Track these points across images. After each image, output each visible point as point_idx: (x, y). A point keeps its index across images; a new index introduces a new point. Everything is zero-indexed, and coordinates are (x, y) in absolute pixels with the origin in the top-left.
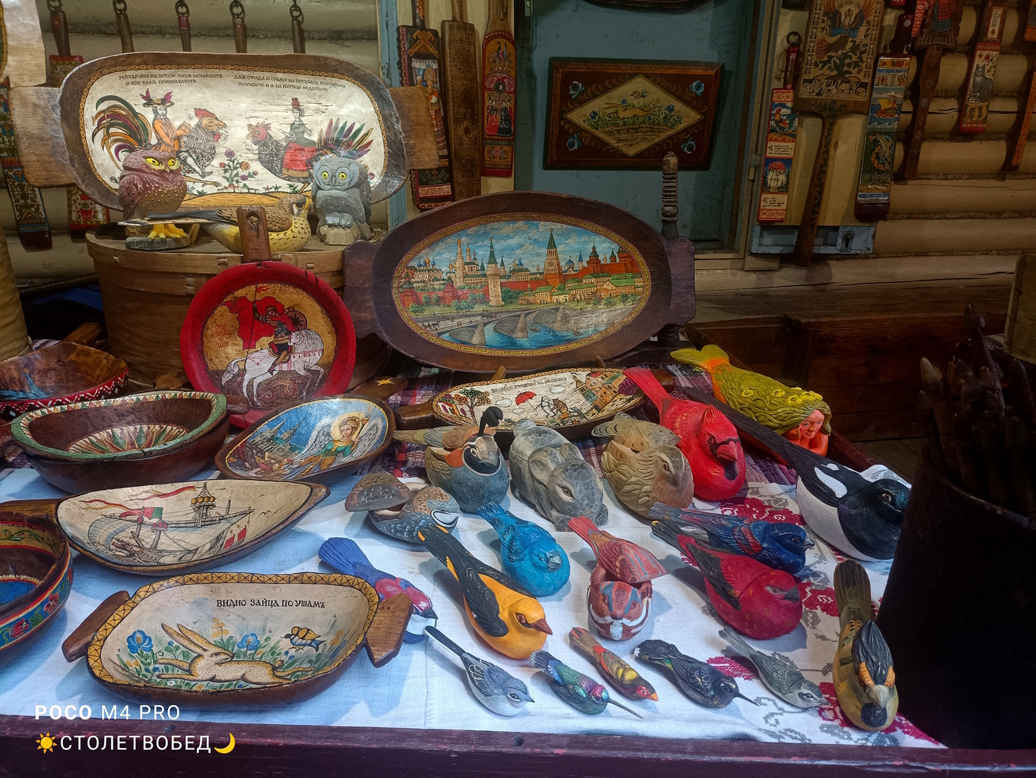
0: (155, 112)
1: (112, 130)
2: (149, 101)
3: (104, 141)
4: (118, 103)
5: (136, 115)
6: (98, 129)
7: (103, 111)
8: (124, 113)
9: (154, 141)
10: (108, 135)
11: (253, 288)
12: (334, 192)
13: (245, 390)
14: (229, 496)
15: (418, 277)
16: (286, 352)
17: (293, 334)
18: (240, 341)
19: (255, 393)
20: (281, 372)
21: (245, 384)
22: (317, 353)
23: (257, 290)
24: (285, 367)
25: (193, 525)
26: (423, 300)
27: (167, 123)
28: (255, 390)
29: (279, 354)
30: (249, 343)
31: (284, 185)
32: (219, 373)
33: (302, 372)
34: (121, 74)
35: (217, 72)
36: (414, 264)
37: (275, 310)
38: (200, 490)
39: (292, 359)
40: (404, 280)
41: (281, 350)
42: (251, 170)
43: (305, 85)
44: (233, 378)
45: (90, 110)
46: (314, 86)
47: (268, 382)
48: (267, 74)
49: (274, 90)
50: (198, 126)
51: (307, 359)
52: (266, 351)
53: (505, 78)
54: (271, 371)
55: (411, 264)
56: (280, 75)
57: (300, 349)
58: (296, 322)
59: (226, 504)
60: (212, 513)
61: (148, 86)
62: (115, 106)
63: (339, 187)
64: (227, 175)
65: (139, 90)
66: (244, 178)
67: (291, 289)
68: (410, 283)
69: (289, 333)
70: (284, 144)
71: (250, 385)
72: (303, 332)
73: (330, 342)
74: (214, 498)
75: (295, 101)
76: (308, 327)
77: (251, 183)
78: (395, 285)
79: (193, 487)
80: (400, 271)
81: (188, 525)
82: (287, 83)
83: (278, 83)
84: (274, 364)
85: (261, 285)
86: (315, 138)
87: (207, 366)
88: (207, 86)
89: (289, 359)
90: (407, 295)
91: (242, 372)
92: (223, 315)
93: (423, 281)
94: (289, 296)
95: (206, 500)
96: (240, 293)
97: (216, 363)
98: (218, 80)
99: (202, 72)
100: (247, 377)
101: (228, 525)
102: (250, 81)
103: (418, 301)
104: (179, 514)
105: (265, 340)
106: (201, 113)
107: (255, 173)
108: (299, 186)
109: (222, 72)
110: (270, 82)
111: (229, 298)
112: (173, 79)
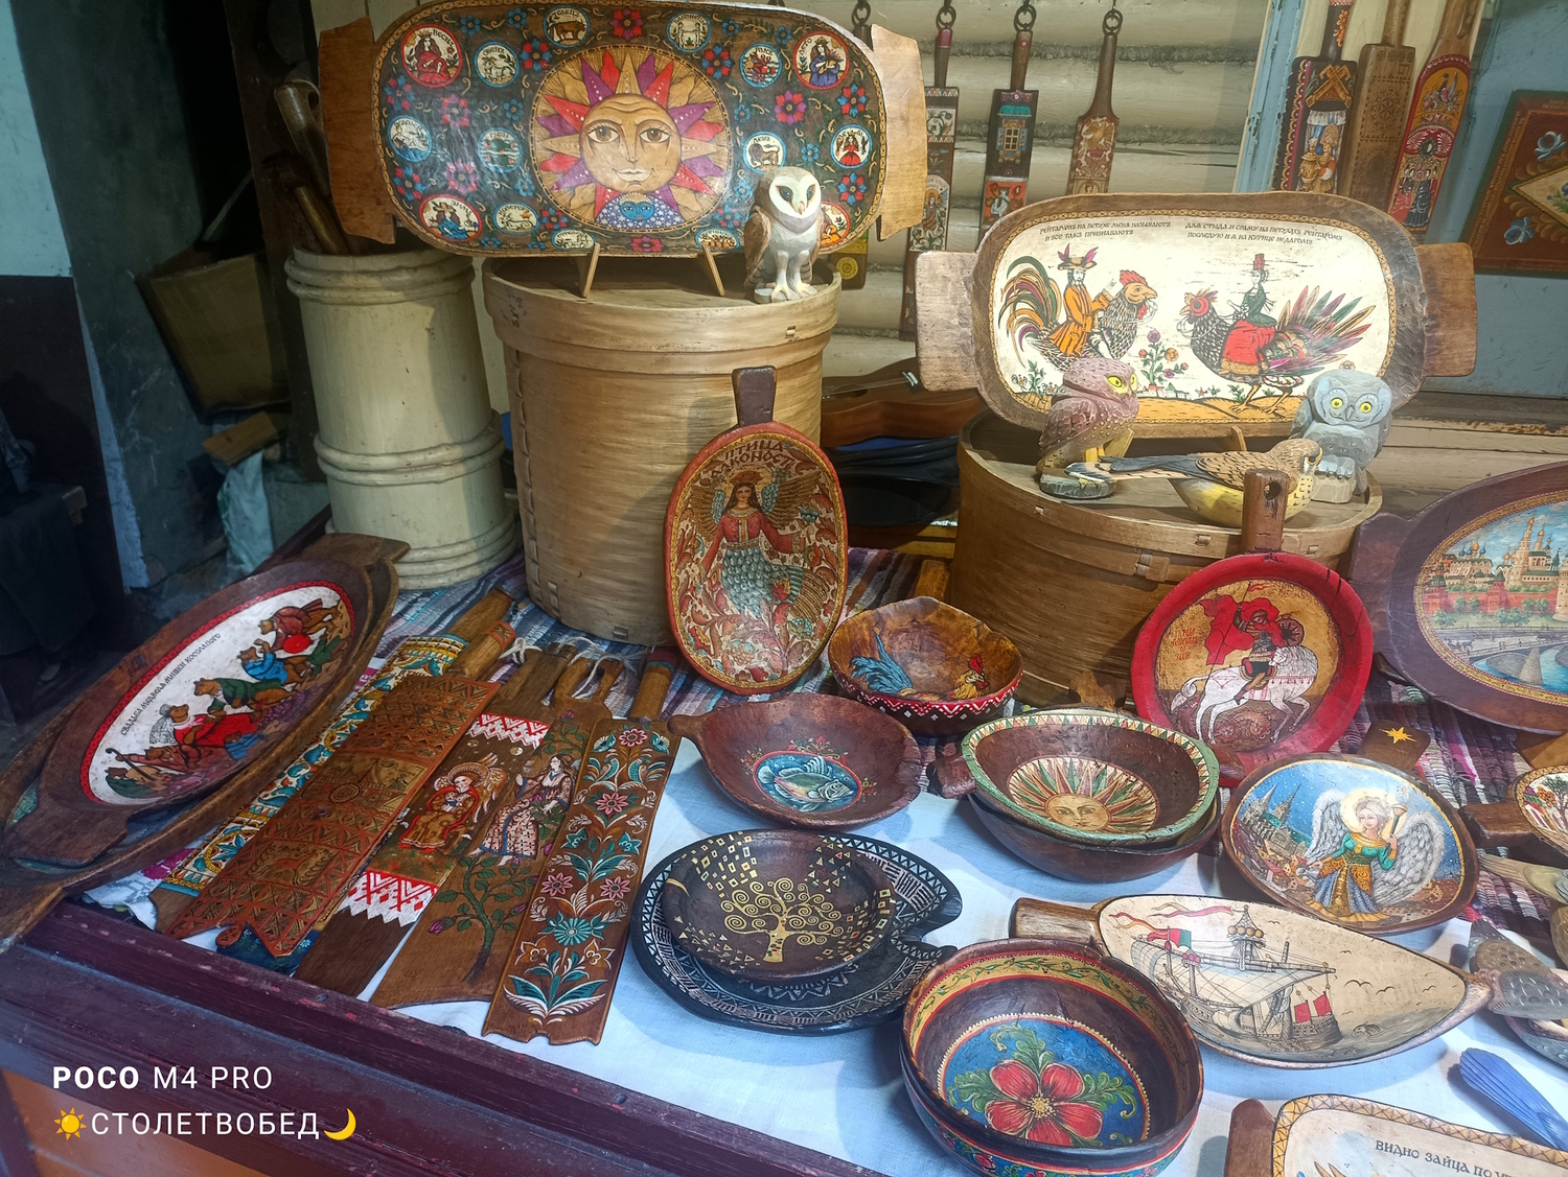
0: (1071, 277)
1: (1020, 306)
2: (1066, 260)
3: (1009, 322)
4: (1031, 266)
5: (1047, 281)
6: (1006, 306)
7: (1013, 280)
8: (1034, 279)
9: (1062, 318)
10: (1014, 312)
11: (1245, 584)
12: (1345, 430)
13: (1198, 721)
14: (1286, 935)
15: (1457, 569)
16: (1263, 675)
17: (1279, 650)
18: (1205, 653)
19: (1211, 727)
20: (1251, 701)
21: (1201, 712)
22: (1305, 681)
23: (1250, 589)
24: (1257, 695)
25: (1233, 965)
26: (1455, 604)
27: (1082, 291)
28: (1212, 722)
29: (1254, 676)
30: (1216, 658)
31: (1224, 388)
32: (1170, 695)
33: (1280, 705)
34: (1044, 226)
35: (1166, 219)
36: (1455, 551)
37: (1265, 617)
38: (1240, 915)
39: (1270, 685)
40: (1434, 574)
41: (1259, 672)
42: (1179, 362)
43: (1281, 235)
44: (1186, 703)
45: (1001, 279)
46: (1295, 236)
47: (1231, 714)
48: (1233, 221)
49: (1232, 243)
50: (1121, 295)
51: (1290, 687)
52: (1236, 670)
53: (1440, 131)
54: (1237, 698)
55: (1451, 551)
56: (1250, 222)
57: (1283, 672)
58: (1287, 633)
59: (1282, 947)
60: (1261, 954)
61: (1071, 241)
62: (1027, 271)
63: (1355, 423)
64: (1147, 369)
65: (1058, 246)
66: (1169, 374)
67: (1297, 590)
68: (1442, 578)
69: (1272, 649)
70: (1231, 322)
71: (1207, 715)
72: (1294, 650)
73: (1328, 667)
74: (1263, 933)
75: (1259, 262)
76: (1303, 644)
77: (1179, 382)
78: (1420, 581)
79: (1228, 909)
80: (1434, 560)
81: (1227, 964)
82: (1257, 233)
83: (1243, 233)
84: (1244, 690)
85: (1256, 582)
86: (1276, 314)
87: (1157, 683)
88: (1145, 238)
89: (1266, 685)
90: (1434, 597)
91: (1200, 695)
92: (1195, 617)
93: (1460, 577)
94: (1289, 599)
95: (1249, 932)
96: (1224, 590)
97: (1167, 682)
98: (1162, 230)
99: (1145, 219)
100: (1205, 704)
101: (1289, 980)
102: (1207, 230)
103: (1447, 607)
104: (1212, 944)
105: (1237, 656)
106: (1129, 277)
107: (1184, 367)
108: (1246, 389)
109: (1173, 219)
110: (1231, 232)
111: (1208, 596)
112: (1105, 229)
